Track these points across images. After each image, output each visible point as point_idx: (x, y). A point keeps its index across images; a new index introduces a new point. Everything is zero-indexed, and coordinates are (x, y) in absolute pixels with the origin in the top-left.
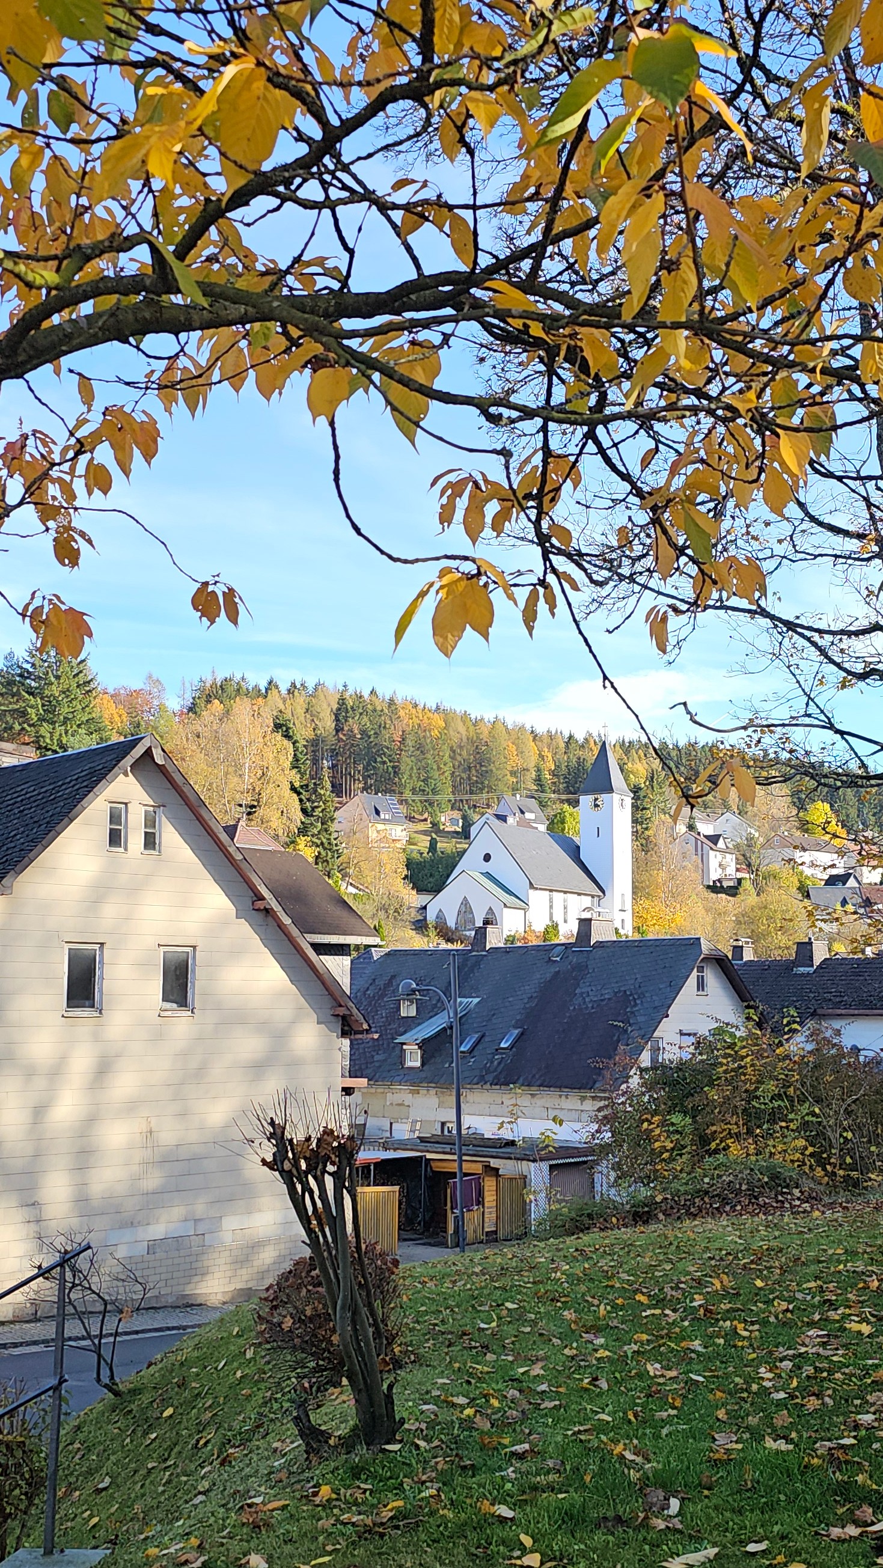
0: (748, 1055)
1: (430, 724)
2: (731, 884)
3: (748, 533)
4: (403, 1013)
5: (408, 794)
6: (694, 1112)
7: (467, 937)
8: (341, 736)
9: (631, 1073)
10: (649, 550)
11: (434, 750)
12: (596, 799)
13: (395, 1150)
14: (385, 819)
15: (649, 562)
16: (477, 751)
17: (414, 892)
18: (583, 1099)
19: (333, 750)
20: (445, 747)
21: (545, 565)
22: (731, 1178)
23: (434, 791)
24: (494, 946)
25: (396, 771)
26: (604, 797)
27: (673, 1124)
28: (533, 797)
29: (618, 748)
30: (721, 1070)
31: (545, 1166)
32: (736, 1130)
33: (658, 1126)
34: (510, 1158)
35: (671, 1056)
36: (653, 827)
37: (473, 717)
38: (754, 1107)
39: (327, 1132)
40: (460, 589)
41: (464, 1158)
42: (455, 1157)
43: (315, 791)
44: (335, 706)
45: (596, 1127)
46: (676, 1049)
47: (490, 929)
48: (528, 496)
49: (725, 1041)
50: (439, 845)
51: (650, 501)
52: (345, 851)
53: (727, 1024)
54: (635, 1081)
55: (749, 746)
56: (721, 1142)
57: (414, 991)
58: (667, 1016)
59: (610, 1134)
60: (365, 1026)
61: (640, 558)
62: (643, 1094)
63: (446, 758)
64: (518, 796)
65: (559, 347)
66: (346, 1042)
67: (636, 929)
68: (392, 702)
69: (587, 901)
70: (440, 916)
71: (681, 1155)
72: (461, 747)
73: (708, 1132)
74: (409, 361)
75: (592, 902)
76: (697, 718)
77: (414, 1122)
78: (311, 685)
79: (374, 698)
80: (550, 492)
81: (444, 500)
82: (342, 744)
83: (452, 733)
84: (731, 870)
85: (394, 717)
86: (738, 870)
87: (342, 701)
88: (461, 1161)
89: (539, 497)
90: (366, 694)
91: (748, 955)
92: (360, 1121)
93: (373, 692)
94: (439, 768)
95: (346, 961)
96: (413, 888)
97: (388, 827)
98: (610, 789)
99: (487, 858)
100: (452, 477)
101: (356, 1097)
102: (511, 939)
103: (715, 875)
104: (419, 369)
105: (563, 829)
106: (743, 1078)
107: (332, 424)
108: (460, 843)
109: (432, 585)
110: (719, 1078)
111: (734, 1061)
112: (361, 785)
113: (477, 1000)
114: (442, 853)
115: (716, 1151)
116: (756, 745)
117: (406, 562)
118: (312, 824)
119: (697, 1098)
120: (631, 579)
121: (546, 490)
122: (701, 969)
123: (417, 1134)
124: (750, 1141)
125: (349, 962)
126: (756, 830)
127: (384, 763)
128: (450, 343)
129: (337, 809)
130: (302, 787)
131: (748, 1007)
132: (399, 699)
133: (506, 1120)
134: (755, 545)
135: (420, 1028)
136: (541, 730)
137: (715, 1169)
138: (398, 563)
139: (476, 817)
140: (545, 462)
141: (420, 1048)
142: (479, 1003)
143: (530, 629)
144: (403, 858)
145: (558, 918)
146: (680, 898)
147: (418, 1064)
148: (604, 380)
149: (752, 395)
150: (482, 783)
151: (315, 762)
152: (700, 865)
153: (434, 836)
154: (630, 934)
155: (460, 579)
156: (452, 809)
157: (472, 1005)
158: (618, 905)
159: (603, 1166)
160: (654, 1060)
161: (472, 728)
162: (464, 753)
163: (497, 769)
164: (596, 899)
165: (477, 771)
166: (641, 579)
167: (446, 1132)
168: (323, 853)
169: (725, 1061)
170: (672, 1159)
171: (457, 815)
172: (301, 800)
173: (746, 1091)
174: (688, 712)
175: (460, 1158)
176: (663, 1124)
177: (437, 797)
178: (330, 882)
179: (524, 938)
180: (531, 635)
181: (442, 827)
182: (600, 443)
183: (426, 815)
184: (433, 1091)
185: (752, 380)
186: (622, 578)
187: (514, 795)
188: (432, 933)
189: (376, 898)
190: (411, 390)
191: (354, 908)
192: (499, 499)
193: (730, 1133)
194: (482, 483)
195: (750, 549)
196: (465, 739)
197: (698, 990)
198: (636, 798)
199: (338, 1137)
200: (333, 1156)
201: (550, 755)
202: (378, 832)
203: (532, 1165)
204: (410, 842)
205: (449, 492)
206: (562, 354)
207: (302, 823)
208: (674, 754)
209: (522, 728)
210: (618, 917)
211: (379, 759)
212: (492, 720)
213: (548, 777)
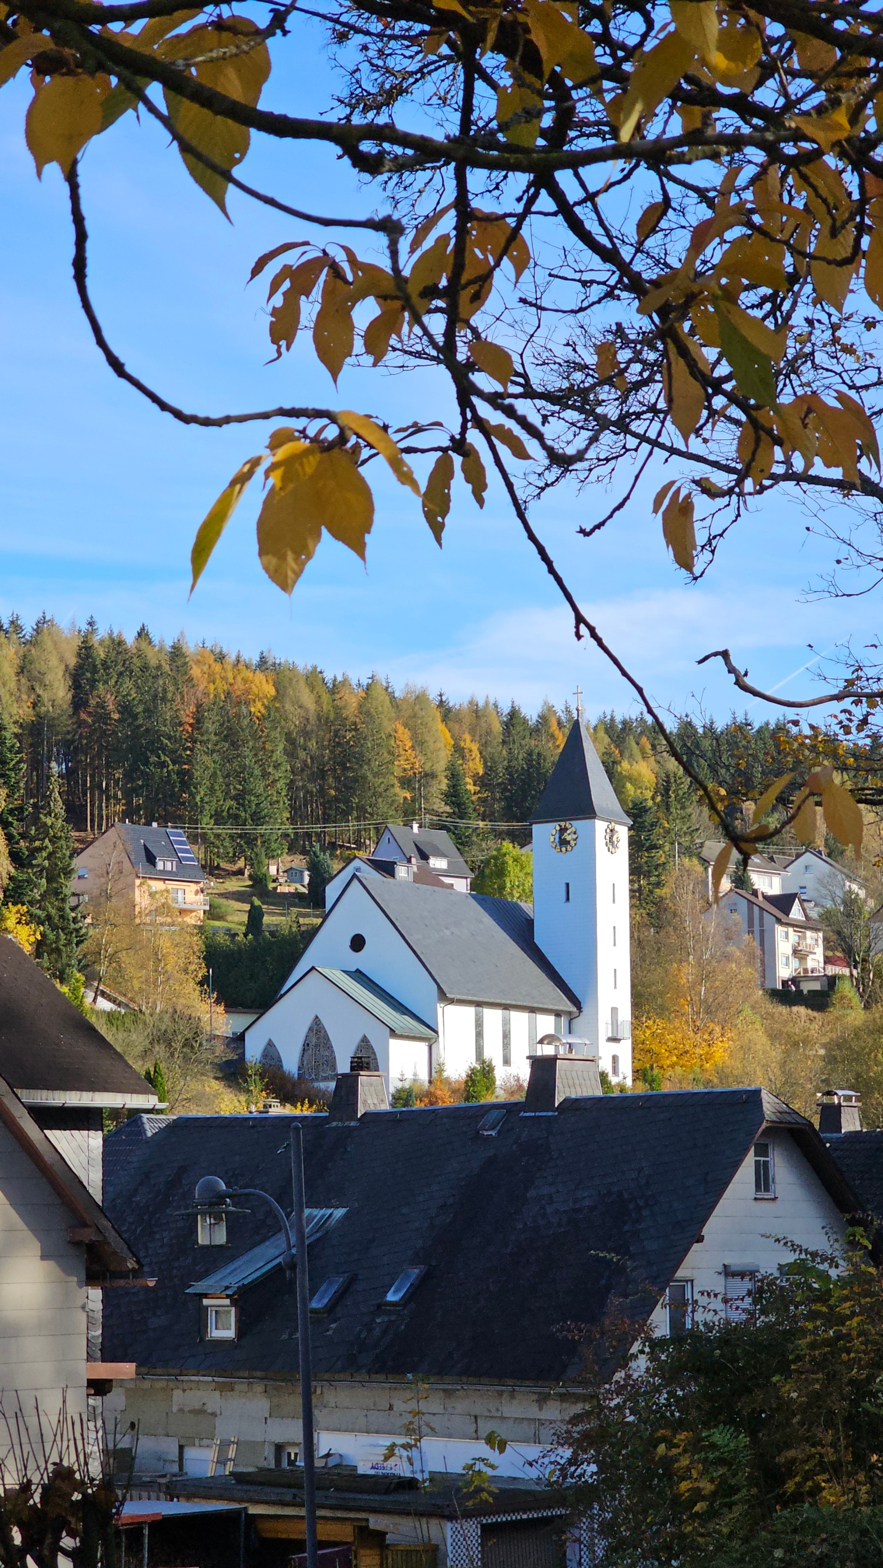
0: (854, 1314)
1: (248, 692)
2: (816, 986)
3: (835, 341)
4: (203, 1239)
5: (207, 824)
6: (753, 1426)
7: (321, 1094)
8: (83, 716)
9: (634, 1349)
10: (653, 373)
11: (256, 739)
12: (563, 830)
13: (189, 1497)
14: (164, 872)
15: (653, 393)
16: (336, 742)
17: (221, 1009)
18: (542, 1400)
19: (67, 743)
20: (275, 734)
21: (463, 414)
22: (825, 1548)
23: (257, 818)
24: (372, 1108)
25: (186, 780)
26: (578, 825)
27: (713, 1446)
28: (442, 828)
29: (602, 734)
30: (803, 1342)
31: (472, 1528)
32: (831, 1456)
33: (685, 1451)
34: (408, 1514)
35: (709, 1317)
36: (670, 879)
37: (329, 676)
38: (867, 1413)
39: (62, 1474)
40: (309, 470)
41: (320, 1513)
42: (303, 1512)
43: (35, 820)
44: (73, 661)
45: (567, 1453)
46: (717, 1304)
47: (363, 1079)
48: (431, 292)
49: (810, 1287)
50: (266, 919)
51: (657, 298)
52: (91, 932)
53: (814, 1255)
54: (641, 1365)
55: (847, 731)
56: (806, 1479)
57: (220, 1198)
58: (700, 1239)
59: (593, 1468)
60: (131, 1264)
61: (637, 386)
62: (657, 1390)
63: (279, 755)
64: (415, 826)
65: (483, 25)
66: (96, 1294)
67: (639, 1074)
68: (177, 652)
69: (546, 1024)
70: (270, 1052)
71: (730, 1506)
72: (306, 734)
73: (780, 1459)
74: (212, 60)
75: (557, 1027)
76: (748, 681)
77: (224, 1445)
78: (28, 625)
79: (144, 645)
80: (470, 283)
81: (278, 300)
82: (85, 731)
83: (288, 706)
84: (816, 960)
85: (181, 679)
86: (828, 961)
87: (86, 650)
88: (313, 1520)
89: (451, 293)
90: (130, 638)
91: (851, 1123)
92: (125, 1443)
93: (142, 634)
94: (265, 775)
95: (94, 1140)
96: (218, 1002)
97: (171, 885)
98: (587, 811)
99: (358, 943)
100: (292, 258)
101: (116, 1399)
102: (403, 1097)
103: (784, 971)
104: (231, 73)
105: (502, 888)
106: (844, 1356)
107: (71, 177)
108: (305, 915)
109: (255, 462)
110: (799, 1358)
111: (829, 1324)
112: (120, 808)
113: (339, 1213)
114: (272, 934)
115: (797, 1497)
116: (860, 729)
117: (207, 422)
118: (29, 881)
119: (759, 1395)
120: (622, 425)
121: (464, 279)
122: (762, 1150)
123: (230, 1467)
124: (861, 1477)
125: (100, 1141)
126: (861, 886)
127: (163, 765)
128: (288, 26)
129: (76, 853)
130: (11, 812)
131: (853, 1222)
132: (191, 646)
133: (401, 1440)
134: (849, 361)
135: (231, 1267)
136: (457, 698)
137: (795, 1531)
138: (193, 426)
139: (336, 866)
140: (461, 229)
141: (234, 1303)
142: (345, 1217)
143: (437, 529)
144: (198, 943)
145: (493, 1052)
146: (720, 1015)
147: (230, 1333)
148: (569, 83)
149: (841, 117)
150: (347, 801)
151: (37, 764)
152: (758, 952)
153: (257, 902)
154: (629, 1082)
155: (306, 452)
156: (291, 850)
157: (333, 1221)
158: (604, 1030)
159: (583, 1530)
160: (676, 1322)
161: (326, 698)
162: (313, 744)
163: (376, 775)
164: (564, 1020)
165: (337, 779)
166: (638, 426)
167: (285, 1464)
168: (51, 936)
169: (810, 1326)
170: (712, 1514)
171: (299, 861)
172: (9, 837)
173: (851, 1382)
174: (732, 670)
175: (312, 1512)
176: (695, 1446)
177: (261, 830)
178: (65, 989)
179: (429, 1094)
180: (438, 539)
181: (271, 886)
182: (562, 194)
183: (241, 863)
184: (259, 1388)
185: (839, 88)
186: (604, 423)
187: (408, 824)
188: (255, 1087)
189: (148, 1019)
190: (216, 113)
191: (109, 1038)
192: (377, 297)
193: (821, 1463)
194: (346, 266)
195: (838, 369)
196: (313, 720)
197: (758, 1188)
198: (636, 829)
199: (82, 1482)
200: (73, 1520)
201: (475, 747)
202: (152, 895)
203: (449, 1525)
204: (213, 913)
205: (287, 285)
206: (491, 37)
207: (11, 878)
208: (706, 744)
209: (421, 699)
210: (606, 1052)
211: (153, 759)
212: (365, 682)
213: (471, 788)
